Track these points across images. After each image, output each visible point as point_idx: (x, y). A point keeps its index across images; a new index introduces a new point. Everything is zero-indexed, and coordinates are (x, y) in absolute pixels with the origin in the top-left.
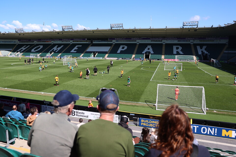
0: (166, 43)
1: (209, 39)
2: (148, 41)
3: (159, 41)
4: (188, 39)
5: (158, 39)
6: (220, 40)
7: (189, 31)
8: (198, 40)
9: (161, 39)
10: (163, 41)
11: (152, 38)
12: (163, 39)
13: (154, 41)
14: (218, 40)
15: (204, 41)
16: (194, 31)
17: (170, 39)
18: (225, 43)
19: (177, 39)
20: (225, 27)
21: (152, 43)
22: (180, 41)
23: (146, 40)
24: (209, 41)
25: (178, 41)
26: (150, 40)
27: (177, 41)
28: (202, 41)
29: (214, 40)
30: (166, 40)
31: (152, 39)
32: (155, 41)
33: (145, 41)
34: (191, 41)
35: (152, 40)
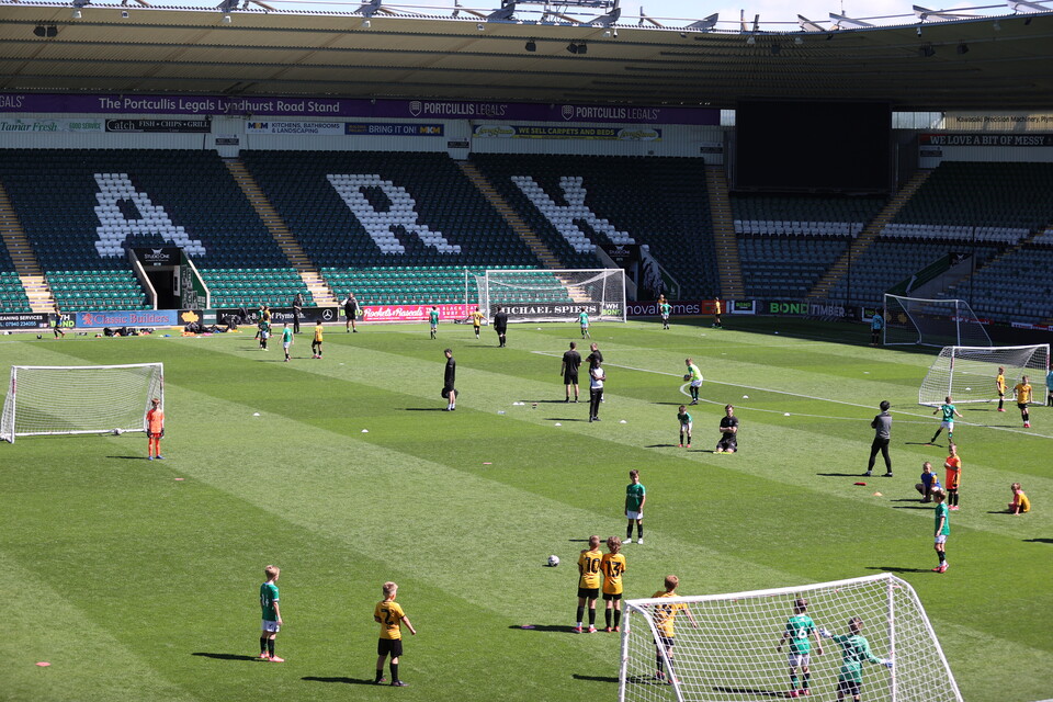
0: (243, 146)
1: (580, 119)
2: (74, 126)
3: (184, 128)
4: (429, 115)
5: (177, 111)
6: (659, 131)
7: (531, 46)
8: (507, 125)
9: (197, 106)
10: (222, 126)
11: (114, 97)
12: (217, 112)
13: (138, 126)
14: (648, 128)
15: (546, 133)
16: (562, 49)
17: (280, 106)
18: (697, 154)
19: (336, 108)
20: (798, 41)
21: (114, 147)
22: (364, 130)
23: (64, 119)
24: (579, 134)
25: (350, 129)
26: (101, 118)
27: (342, 126)
28: (530, 132)
29: (617, 130)
30: (246, 114)
31: (122, 110)
32: (147, 129)
33: (52, 128)
34: (456, 129)
35: (114, 117)
